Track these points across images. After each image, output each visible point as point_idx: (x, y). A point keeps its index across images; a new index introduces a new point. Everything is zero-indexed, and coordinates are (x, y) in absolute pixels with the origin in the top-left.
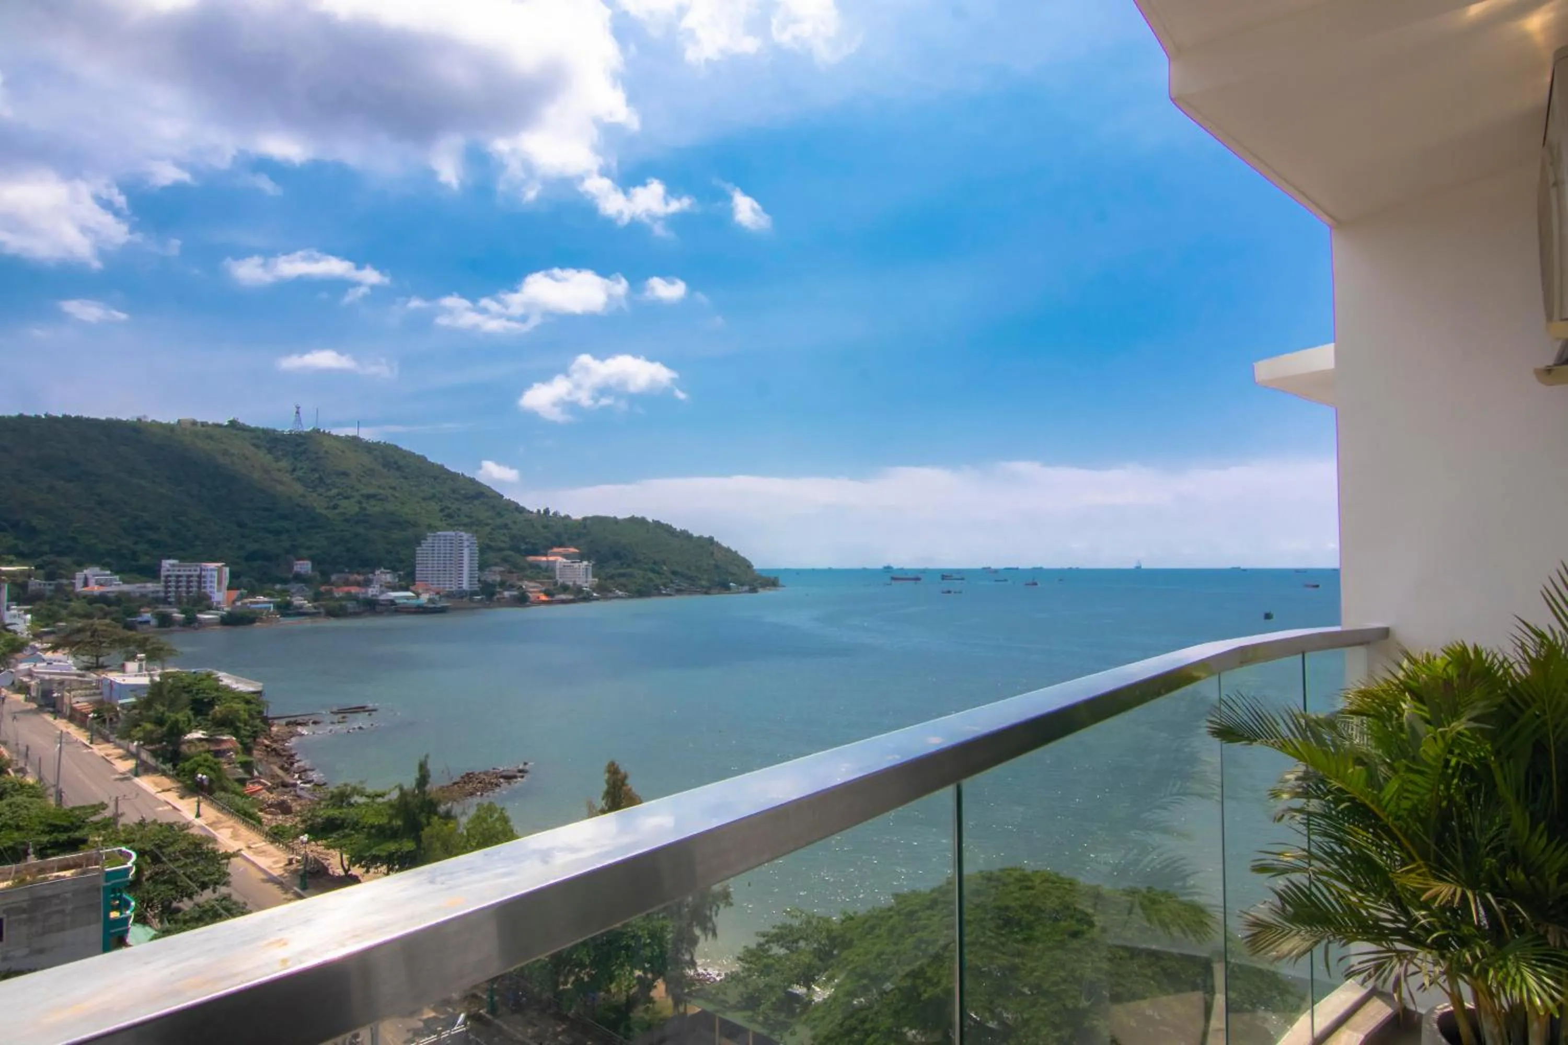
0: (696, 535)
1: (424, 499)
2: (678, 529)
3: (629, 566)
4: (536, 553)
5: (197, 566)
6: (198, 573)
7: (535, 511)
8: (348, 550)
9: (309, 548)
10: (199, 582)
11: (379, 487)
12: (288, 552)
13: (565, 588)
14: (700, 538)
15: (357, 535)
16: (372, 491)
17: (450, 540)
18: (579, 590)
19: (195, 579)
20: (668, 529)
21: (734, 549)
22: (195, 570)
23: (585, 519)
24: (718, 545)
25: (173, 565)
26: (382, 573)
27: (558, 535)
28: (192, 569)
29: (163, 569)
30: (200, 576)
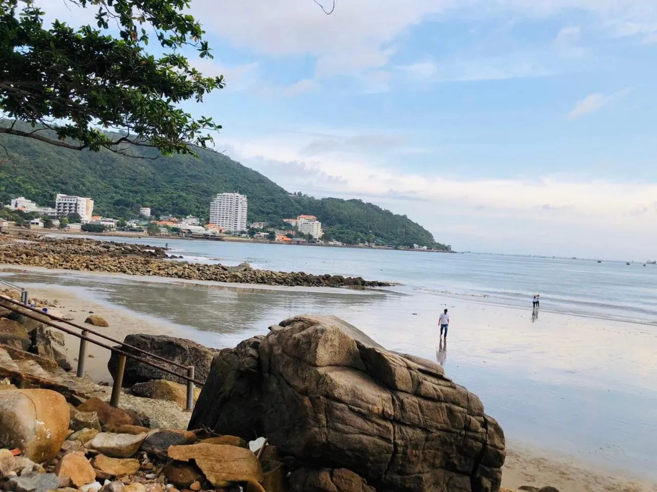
0: (394, 213)
1: (226, 181)
2: (383, 209)
3: (347, 228)
4: (289, 217)
5: (75, 198)
6: (75, 202)
7: (293, 193)
8: (173, 204)
9: (151, 202)
10: (76, 208)
11: (199, 172)
12: (138, 202)
13: (301, 235)
14: (398, 216)
15: (180, 196)
16: (194, 173)
17: (231, 198)
18: (310, 237)
19: (74, 205)
20: (377, 209)
21: (420, 225)
22: (74, 200)
23: (324, 199)
24: (409, 222)
25: (62, 197)
26: (190, 218)
27: (304, 207)
28: (73, 200)
29: (57, 199)
30: (76, 204)
